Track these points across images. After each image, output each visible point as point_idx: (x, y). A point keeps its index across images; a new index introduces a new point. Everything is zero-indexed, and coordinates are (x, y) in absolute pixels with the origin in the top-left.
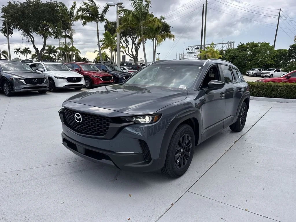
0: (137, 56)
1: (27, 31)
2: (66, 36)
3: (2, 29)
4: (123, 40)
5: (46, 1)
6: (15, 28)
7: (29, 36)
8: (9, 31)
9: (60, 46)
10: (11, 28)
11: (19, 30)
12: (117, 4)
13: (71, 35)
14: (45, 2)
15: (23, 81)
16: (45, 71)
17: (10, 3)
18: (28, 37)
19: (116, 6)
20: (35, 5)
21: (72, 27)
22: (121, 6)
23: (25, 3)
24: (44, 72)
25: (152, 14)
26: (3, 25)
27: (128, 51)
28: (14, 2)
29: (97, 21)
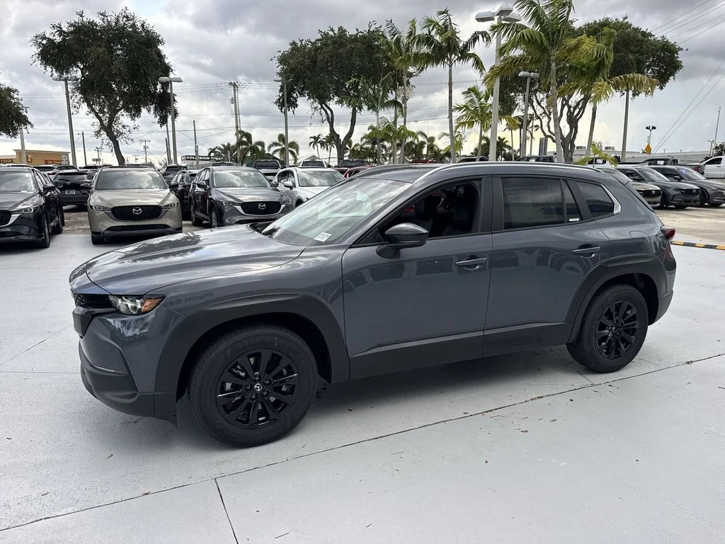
1: (323, 99)
3: (279, 99)
4: (536, 99)
5: (357, 30)
6: (302, 94)
7: (324, 109)
8: (289, 101)
10: (295, 95)
11: (309, 99)
12: (497, 15)
13: (405, 100)
14: (354, 33)
15: (239, 208)
16: (295, 186)
17: (294, 44)
18: (322, 110)
19: (496, 18)
20: (335, 43)
22: (511, 16)
23: (318, 40)
24: (294, 190)
25: (626, 20)
26: (280, 91)
27: (549, 127)
28: (301, 41)
29: (451, 62)
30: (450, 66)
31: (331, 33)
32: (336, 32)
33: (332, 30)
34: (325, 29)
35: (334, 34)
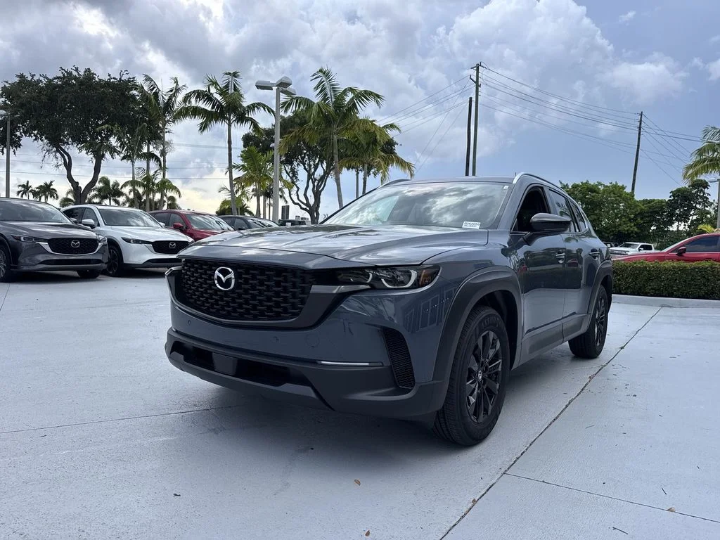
0: (318, 206)
1: (56, 143)
2: (150, 156)
4: (285, 169)
5: (109, 75)
6: (27, 132)
7: (61, 154)
8: (11, 140)
9: (133, 178)
10: (18, 134)
11: (36, 139)
12: (277, 86)
13: (163, 153)
14: (106, 78)
15: (45, 245)
16: (99, 225)
17: (22, 76)
18: (58, 155)
19: (275, 88)
20: (81, 83)
21: (167, 137)
22: (288, 89)
23: (58, 78)
24: (97, 228)
27: (298, 195)
28: (33, 76)
29: (229, 122)
30: (230, 125)
31: (75, 73)
32: (82, 73)
33: (77, 70)
34: (69, 68)
35: (79, 74)
